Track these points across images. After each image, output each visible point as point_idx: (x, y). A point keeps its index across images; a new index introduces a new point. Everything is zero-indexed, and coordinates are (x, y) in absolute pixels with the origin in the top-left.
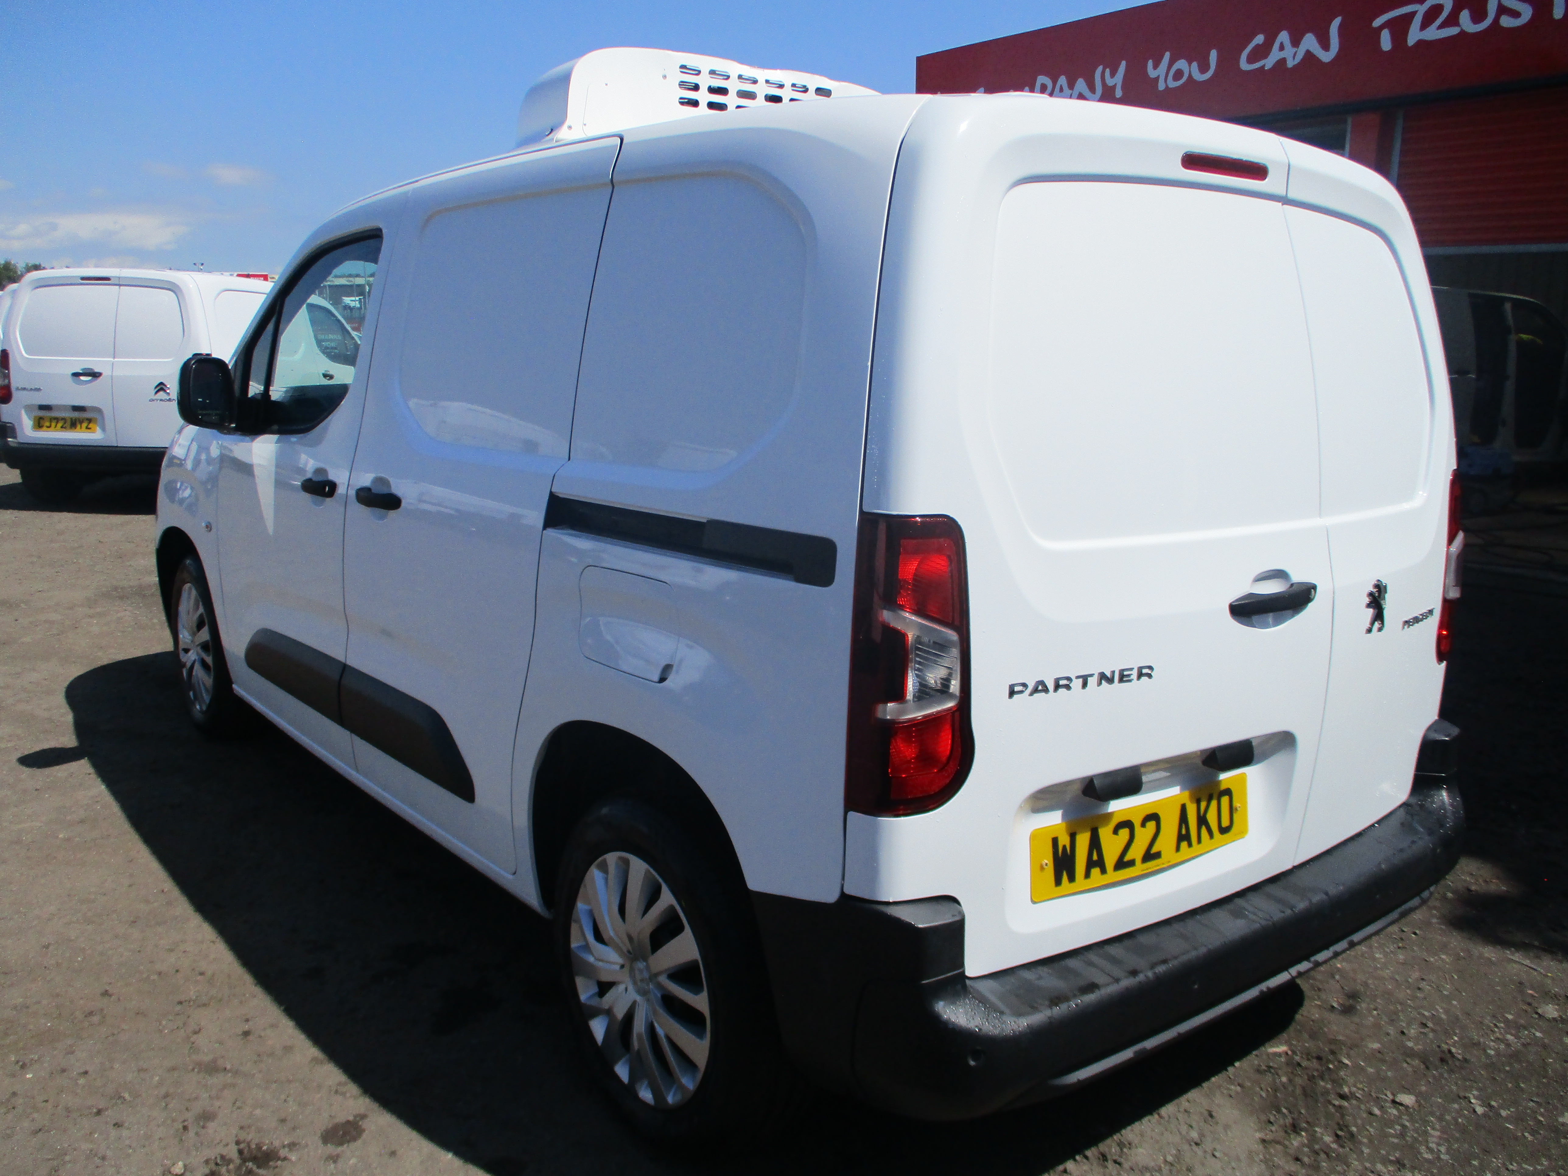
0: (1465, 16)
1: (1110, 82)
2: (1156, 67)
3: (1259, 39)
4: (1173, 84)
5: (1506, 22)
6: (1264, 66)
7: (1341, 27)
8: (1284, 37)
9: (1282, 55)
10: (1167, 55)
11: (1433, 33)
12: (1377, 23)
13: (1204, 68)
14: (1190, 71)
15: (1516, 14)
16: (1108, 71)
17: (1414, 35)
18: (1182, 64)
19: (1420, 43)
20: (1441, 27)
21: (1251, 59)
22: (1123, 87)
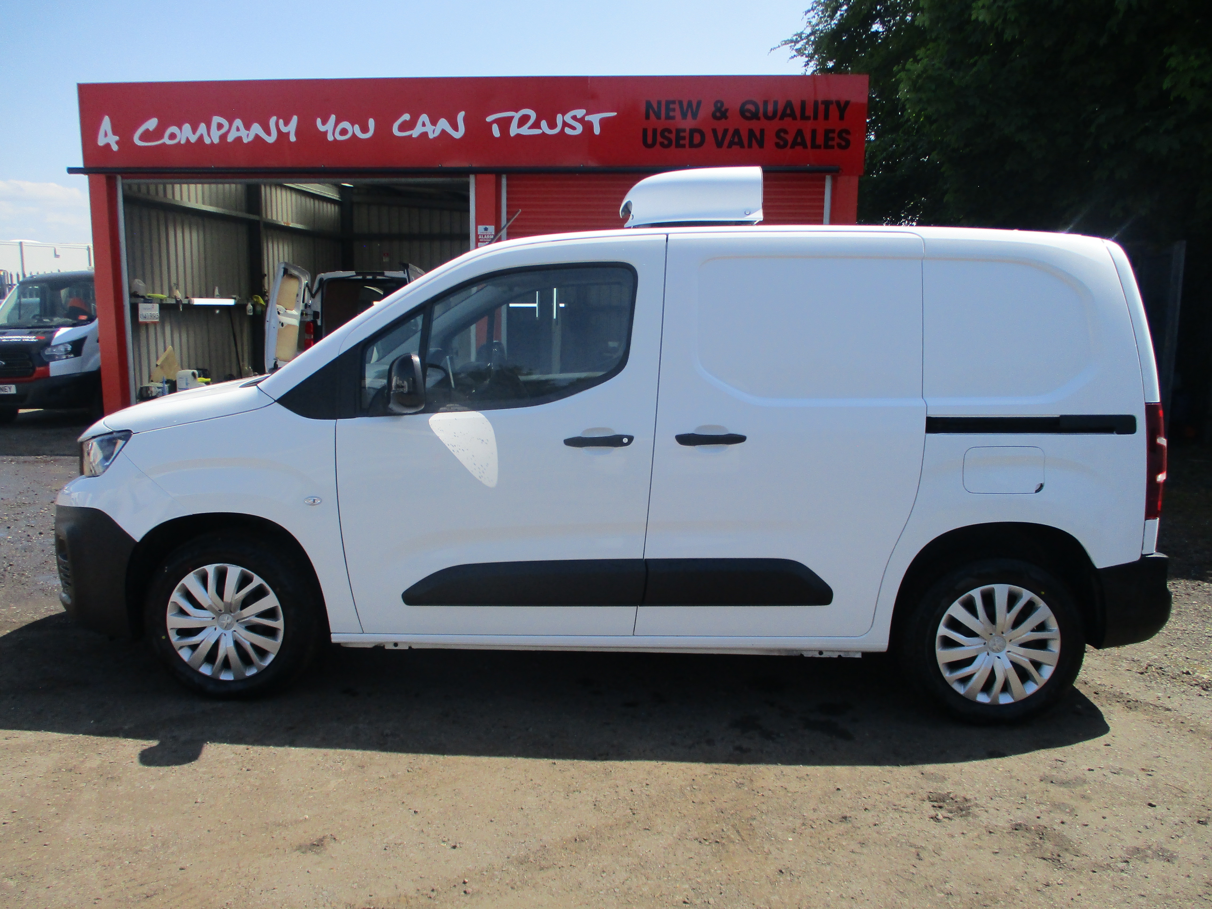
0: (544, 124)
1: (284, 129)
2: (324, 123)
3: (406, 117)
4: (340, 138)
5: (568, 131)
6: (411, 135)
7: (465, 119)
8: (424, 118)
9: (424, 129)
10: (333, 118)
11: (525, 131)
12: (489, 119)
13: (365, 129)
14: (353, 131)
15: (574, 128)
16: (281, 122)
17: (514, 130)
18: (345, 125)
19: (518, 135)
20: (529, 128)
21: (402, 128)
22: (297, 134)
